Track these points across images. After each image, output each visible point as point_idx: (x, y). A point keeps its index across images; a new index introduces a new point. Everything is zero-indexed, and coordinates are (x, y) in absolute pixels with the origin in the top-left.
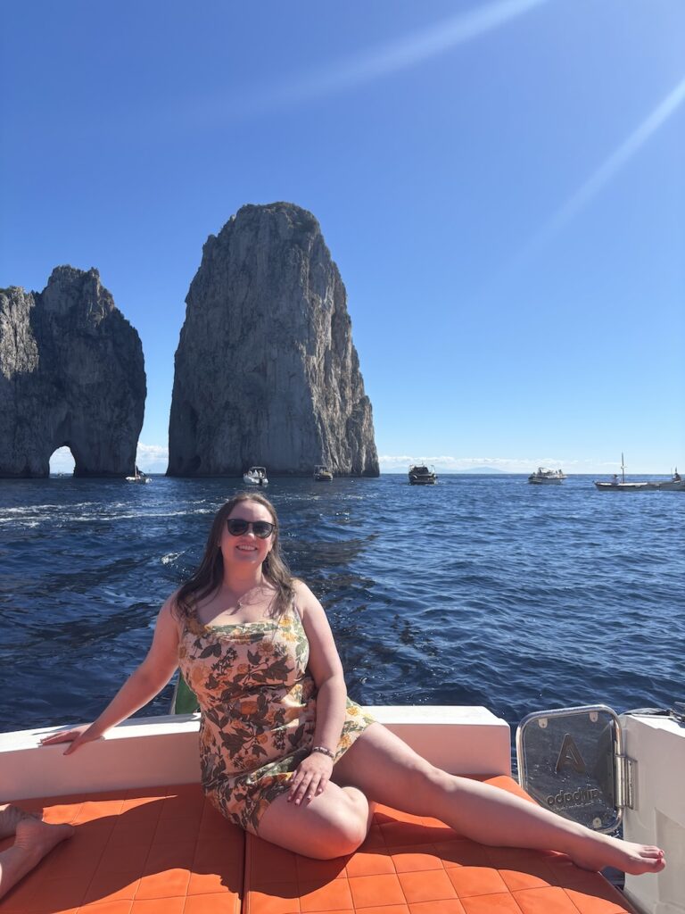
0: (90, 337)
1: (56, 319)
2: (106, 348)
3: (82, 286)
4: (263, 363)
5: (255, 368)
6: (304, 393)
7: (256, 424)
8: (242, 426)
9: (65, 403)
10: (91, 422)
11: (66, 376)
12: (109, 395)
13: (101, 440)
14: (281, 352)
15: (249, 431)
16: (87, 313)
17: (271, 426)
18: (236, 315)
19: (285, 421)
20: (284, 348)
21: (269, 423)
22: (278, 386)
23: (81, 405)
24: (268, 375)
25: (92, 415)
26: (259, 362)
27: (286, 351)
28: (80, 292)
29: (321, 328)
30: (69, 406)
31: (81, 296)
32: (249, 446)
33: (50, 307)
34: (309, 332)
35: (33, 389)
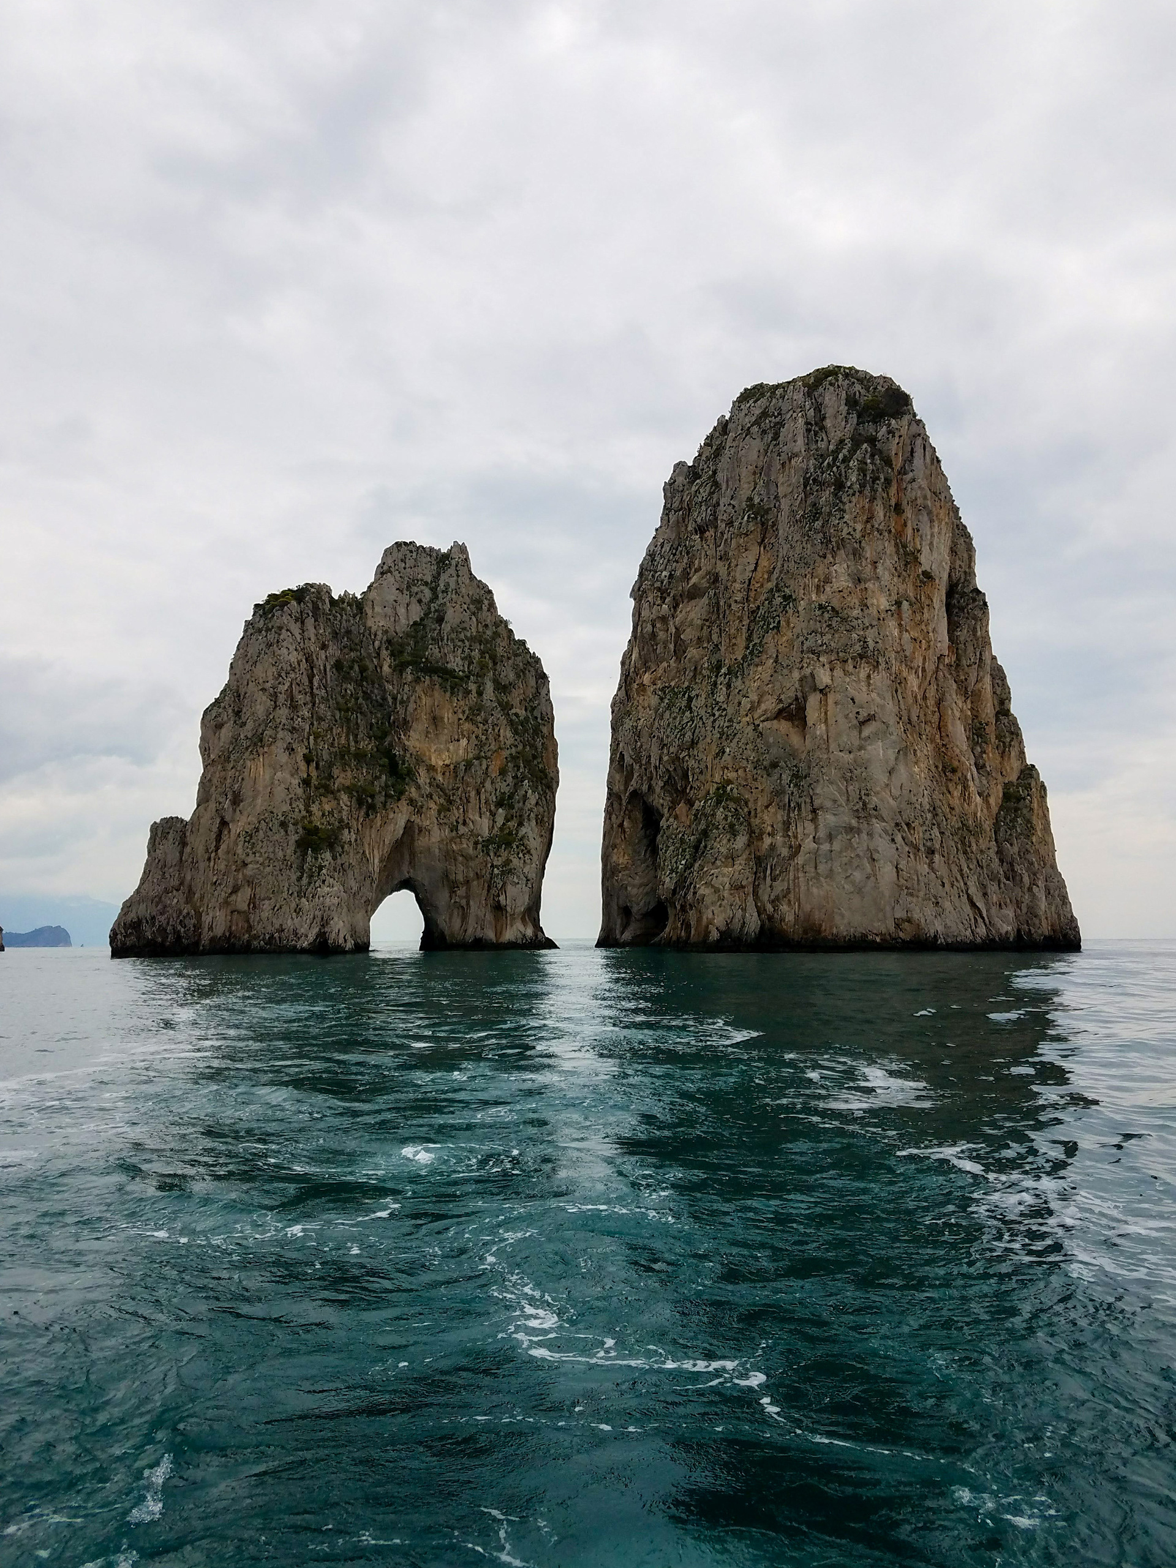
0: (451, 673)
1: (389, 643)
2: (480, 694)
3: (436, 578)
4: (797, 699)
5: (780, 711)
6: (896, 759)
7: (788, 829)
8: (755, 836)
9: (403, 802)
10: (452, 840)
11: (405, 750)
12: (488, 784)
13: (471, 875)
14: (838, 672)
15: (772, 847)
16: (446, 628)
17: (822, 834)
18: (734, 607)
19: (854, 822)
20: (846, 661)
21: (816, 828)
22: (833, 746)
23: (432, 805)
24: (810, 723)
25: (454, 828)
26: (788, 696)
27: (850, 667)
28: (434, 590)
29: (926, 616)
30: (411, 808)
31: (435, 597)
32: (774, 879)
33: (377, 621)
34: (900, 625)
35: (342, 777)
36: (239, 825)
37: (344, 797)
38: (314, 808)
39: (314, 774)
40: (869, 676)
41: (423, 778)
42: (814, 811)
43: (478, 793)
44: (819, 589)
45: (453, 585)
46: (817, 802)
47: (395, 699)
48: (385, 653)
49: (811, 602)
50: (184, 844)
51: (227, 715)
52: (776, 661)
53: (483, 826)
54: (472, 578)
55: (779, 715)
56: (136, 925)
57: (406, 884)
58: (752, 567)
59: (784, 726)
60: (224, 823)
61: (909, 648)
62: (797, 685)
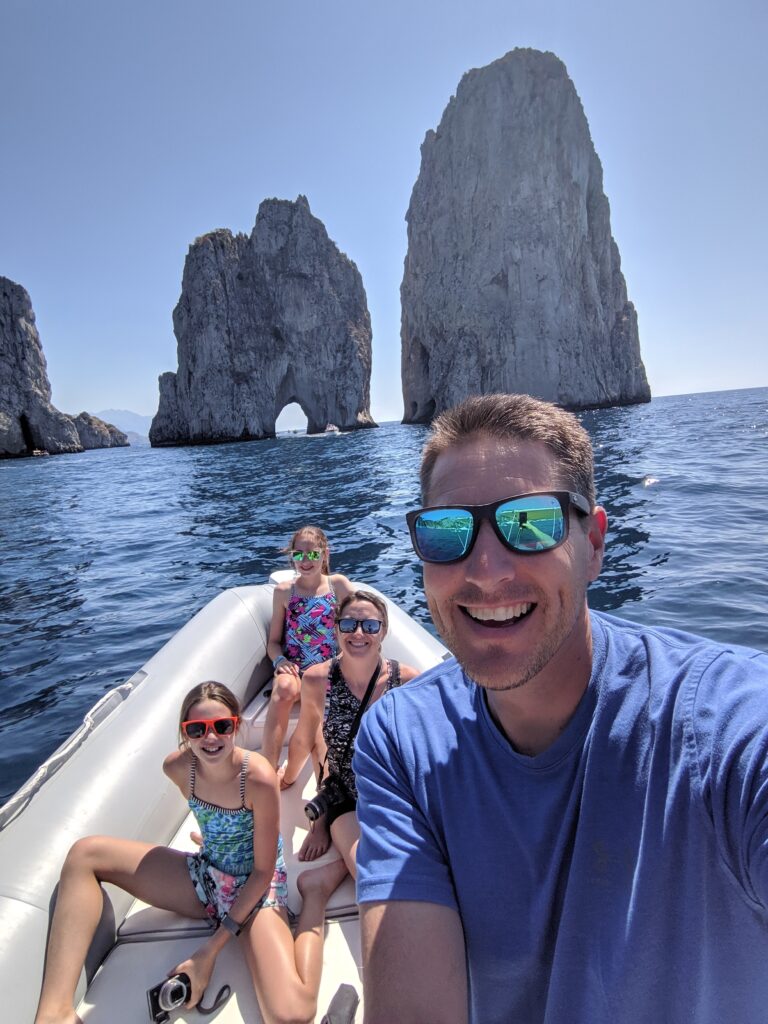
0: (304, 276)
1: (268, 261)
2: (322, 287)
3: (291, 218)
4: (502, 270)
5: (493, 279)
6: (559, 302)
7: (499, 350)
8: (481, 355)
9: (285, 354)
10: (314, 373)
11: (283, 324)
12: (330, 340)
13: (327, 391)
14: (526, 251)
15: (491, 361)
16: (299, 248)
17: (518, 350)
18: (464, 217)
19: (535, 341)
20: (530, 244)
21: (515, 348)
22: (523, 297)
23: (301, 354)
24: (510, 285)
25: (314, 365)
26: (497, 270)
27: (532, 247)
28: (290, 227)
29: (575, 211)
30: (290, 357)
31: (291, 232)
32: (492, 379)
33: (260, 248)
34: (560, 217)
35: (249, 343)
36: (198, 375)
37: (252, 353)
38: (235, 360)
39: (233, 341)
40: (543, 252)
41: (295, 339)
42: (513, 338)
43: (326, 345)
44: (513, 198)
45: (300, 222)
46: (515, 332)
47: (274, 295)
48: (266, 268)
49: (509, 207)
50: (176, 386)
51: (184, 313)
52: (490, 248)
53: (330, 364)
54: (311, 217)
55: (493, 281)
56: (160, 430)
57: (293, 399)
58: (473, 189)
59: (495, 288)
60: (190, 373)
61: (566, 231)
62: (502, 261)
